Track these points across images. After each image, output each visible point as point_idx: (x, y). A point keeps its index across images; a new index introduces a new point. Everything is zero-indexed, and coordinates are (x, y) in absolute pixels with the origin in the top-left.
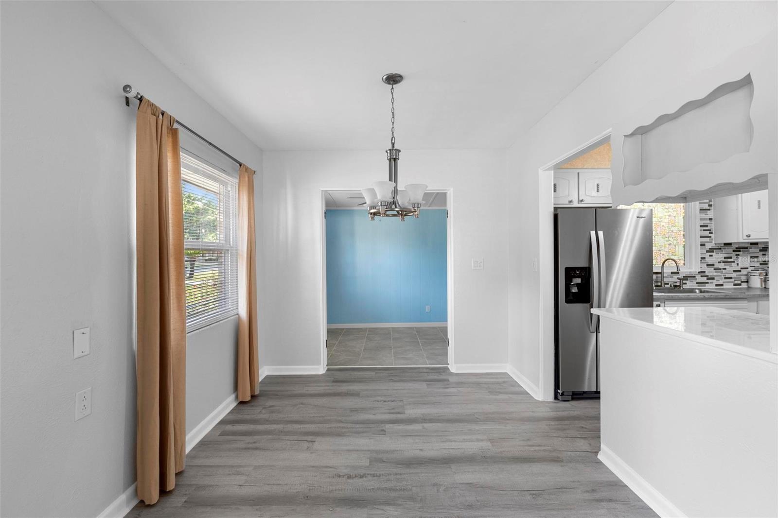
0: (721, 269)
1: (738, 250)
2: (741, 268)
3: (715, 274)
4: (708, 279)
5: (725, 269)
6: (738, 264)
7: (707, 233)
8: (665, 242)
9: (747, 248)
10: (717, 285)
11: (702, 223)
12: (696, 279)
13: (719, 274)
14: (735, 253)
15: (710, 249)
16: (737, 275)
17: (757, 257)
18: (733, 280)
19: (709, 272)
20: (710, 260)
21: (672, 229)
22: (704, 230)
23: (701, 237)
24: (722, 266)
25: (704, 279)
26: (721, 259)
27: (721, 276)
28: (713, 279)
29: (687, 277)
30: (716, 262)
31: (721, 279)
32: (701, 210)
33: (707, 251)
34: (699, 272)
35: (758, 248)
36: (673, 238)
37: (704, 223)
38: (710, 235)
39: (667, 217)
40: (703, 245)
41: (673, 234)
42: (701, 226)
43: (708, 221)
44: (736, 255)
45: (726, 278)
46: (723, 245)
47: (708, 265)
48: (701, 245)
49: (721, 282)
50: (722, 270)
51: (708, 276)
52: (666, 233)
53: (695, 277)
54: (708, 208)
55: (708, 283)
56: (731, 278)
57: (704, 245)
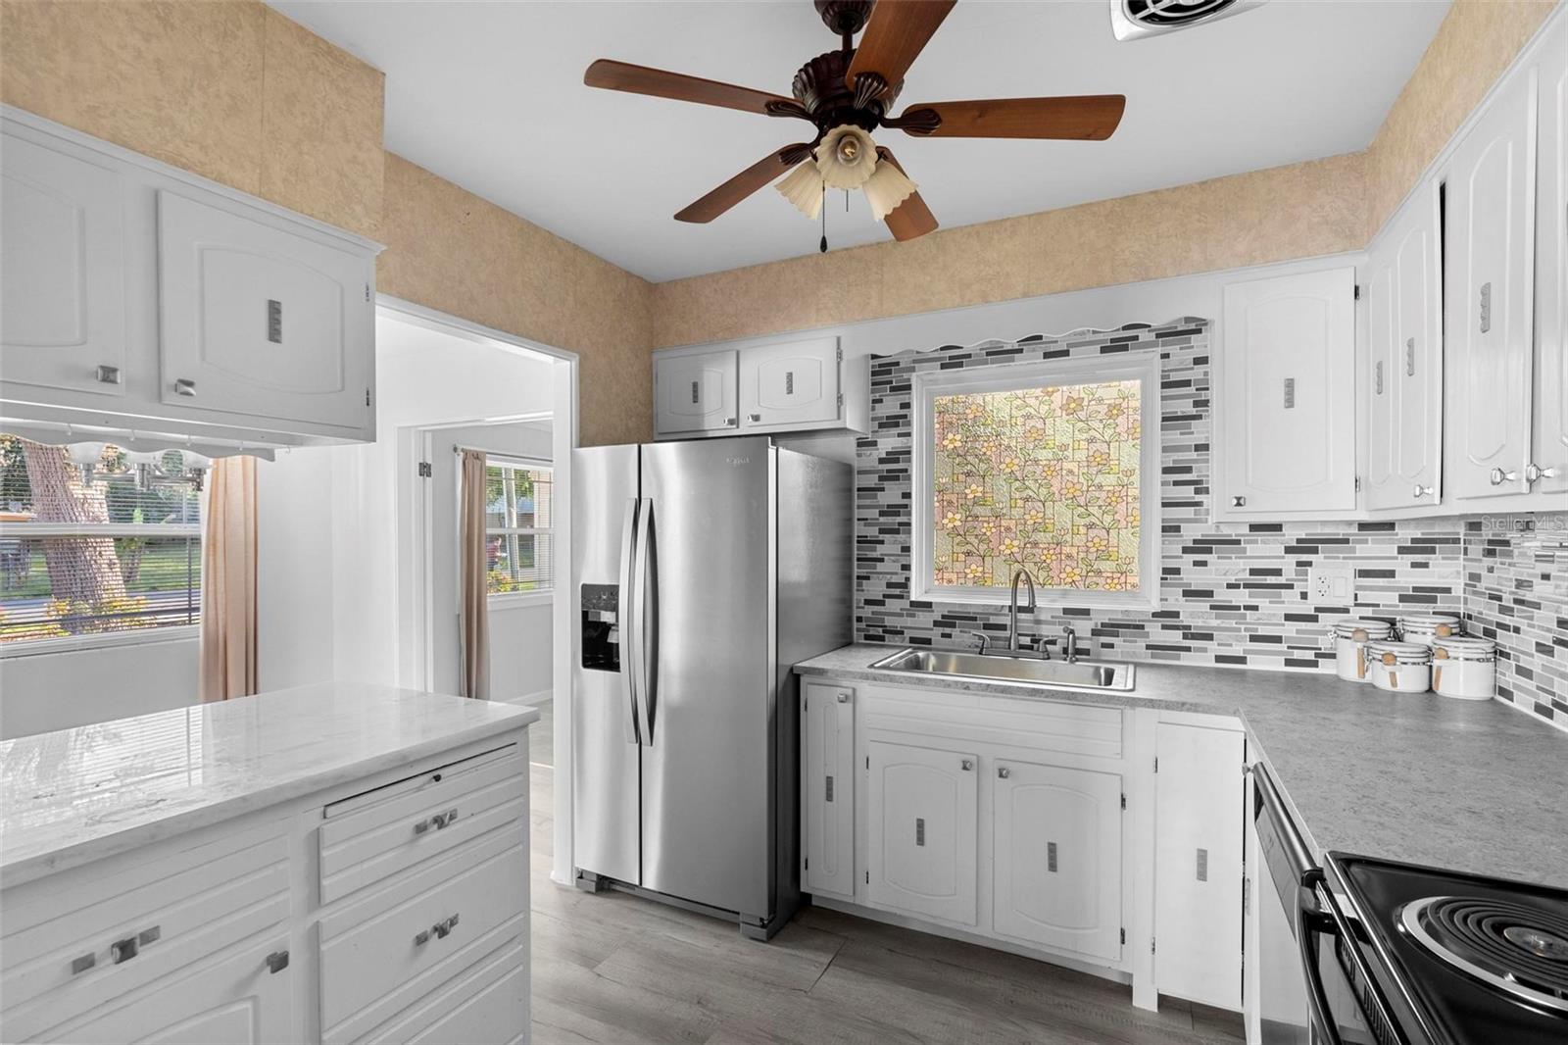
0: (1238, 608)
1: (1306, 547)
2: (1317, 609)
3: (1215, 623)
4: (1185, 637)
5: (1255, 608)
6: (1304, 596)
7: (1188, 492)
8: (1075, 517)
9: (1347, 541)
10: (1219, 659)
11: (1171, 460)
12: (1147, 635)
13: (1232, 623)
14: (1294, 558)
15: (1195, 541)
16: (1298, 631)
17: (1391, 574)
18: (1283, 647)
19: (1192, 615)
20: (1195, 578)
21: (1100, 479)
22: (1176, 483)
23: (1164, 505)
24: (1241, 597)
25: (1175, 638)
26: (1240, 576)
27: (1239, 630)
28: (1209, 637)
29: (1113, 626)
30: (1219, 585)
31: (1239, 639)
32: (1164, 419)
33: (1186, 550)
34: (1154, 615)
35: (1392, 542)
36: (1100, 507)
37: (1174, 461)
38: (1198, 498)
39: (1084, 444)
40: (1170, 529)
41: (1104, 495)
42: (1166, 471)
43: (1194, 455)
44: (1299, 564)
45: (1254, 639)
46: (1246, 530)
47: (1187, 594)
48: (1165, 529)
49: (1236, 650)
50: (1242, 611)
51: (1189, 627)
52: (1078, 493)
53: (1142, 627)
54: (1193, 411)
55: (1188, 649)
56: (1278, 639)
57: (1177, 529)
